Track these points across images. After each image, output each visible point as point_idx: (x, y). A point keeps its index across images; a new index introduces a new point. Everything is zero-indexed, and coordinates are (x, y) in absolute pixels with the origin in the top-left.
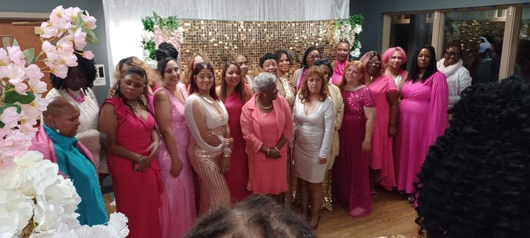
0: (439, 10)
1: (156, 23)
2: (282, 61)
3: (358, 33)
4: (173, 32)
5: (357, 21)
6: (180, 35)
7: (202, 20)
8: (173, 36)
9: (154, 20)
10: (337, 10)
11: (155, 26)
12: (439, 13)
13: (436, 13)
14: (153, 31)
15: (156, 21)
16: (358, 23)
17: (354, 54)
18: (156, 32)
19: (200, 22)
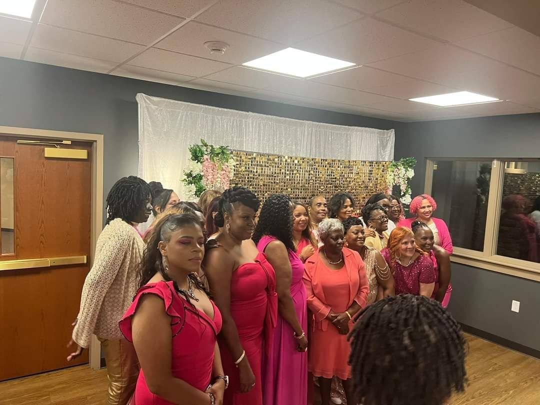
0: (498, 159)
1: (206, 153)
2: (346, 207)
3: (411, 177)
4: (224, 165)
5: (410, 164)
6: (231, 169)
7: (255, 152)
8: (223, 170)
9: (204, 149)
10: (382, 151)
11: (205, 157)
12: (500, 162)
13: (495, 162)
14: (201, 163)
15: (206, 151)
16: (411, 167)
17: (404, 200)
18: (206, 163)
19: (253, 155)
